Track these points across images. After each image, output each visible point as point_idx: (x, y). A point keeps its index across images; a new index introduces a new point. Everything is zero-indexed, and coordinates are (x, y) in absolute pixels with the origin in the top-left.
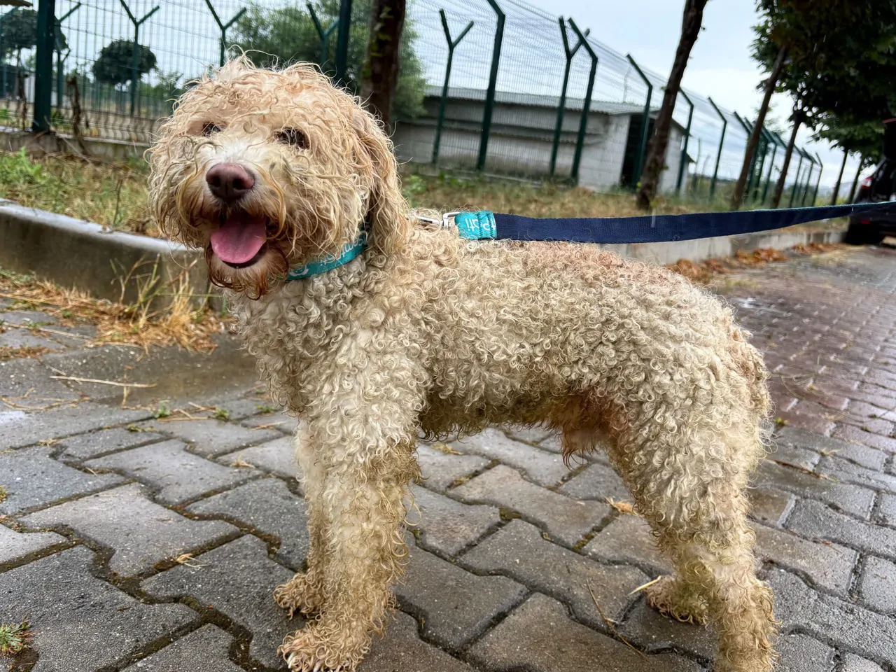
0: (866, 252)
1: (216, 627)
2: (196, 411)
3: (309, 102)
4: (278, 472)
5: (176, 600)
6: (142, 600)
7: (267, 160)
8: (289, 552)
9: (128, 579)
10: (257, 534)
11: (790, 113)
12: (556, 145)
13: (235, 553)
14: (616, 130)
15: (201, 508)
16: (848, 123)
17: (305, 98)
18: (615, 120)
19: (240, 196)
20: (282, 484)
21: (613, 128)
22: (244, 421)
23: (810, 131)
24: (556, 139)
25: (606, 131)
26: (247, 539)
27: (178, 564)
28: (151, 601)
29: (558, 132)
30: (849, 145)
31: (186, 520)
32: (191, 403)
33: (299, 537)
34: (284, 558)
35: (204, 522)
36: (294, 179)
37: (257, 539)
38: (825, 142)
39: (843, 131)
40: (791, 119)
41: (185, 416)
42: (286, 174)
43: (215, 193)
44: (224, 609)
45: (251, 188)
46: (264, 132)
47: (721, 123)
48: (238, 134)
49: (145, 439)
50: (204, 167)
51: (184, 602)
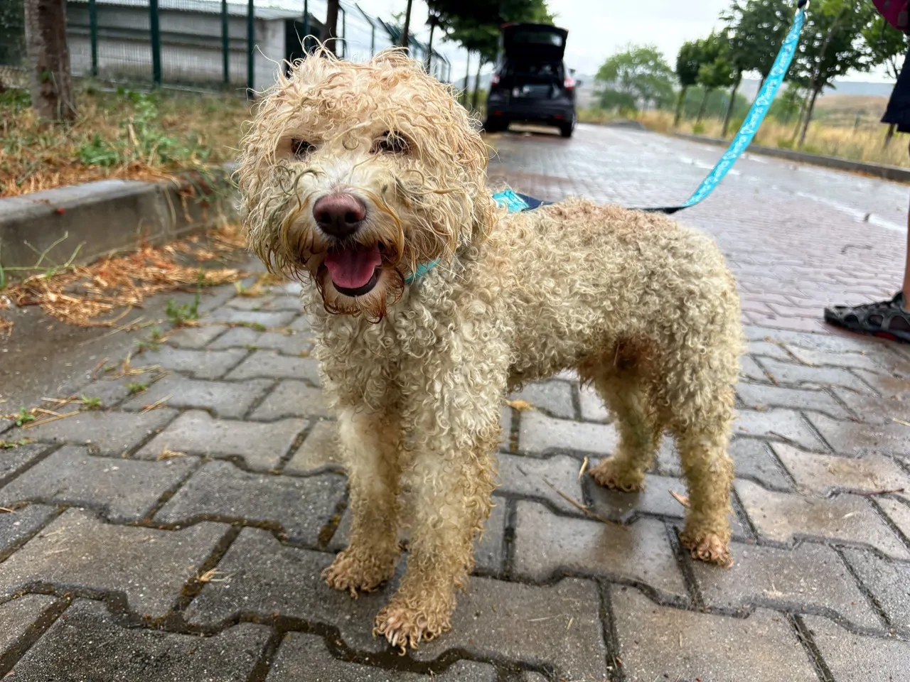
0: (501, 139)
1: (296, 634)
2: (56, 407)
3: (408, 97)
4: (212, 453)
5: (236, 620)
6: (202, 635)
7: (376, 183)
8: (299, 533)
9: (167, 618)
10: (252, 524)
11: (426, 18)
12: (226, 53)
13: (249, 552)
14: (273, 36)
15: (171, 514)
16: (470, 27)
17: (402, 93)
18: (270, 26)
19: (354, 230)
20: (228, 465)
21: (269, 34)
22: (124, 406)
23: (443, 34)
24: (225, 47)
25: (264, 37)
26: (247, 533)
27: (204, 583)
28: (212, 631)
29: (225, 39)
30: (470, 45)
31: (169, 534)
32: (44, 399)
33: (293, 515)
34: (299, 541)
35: (189, 530)
36: (409, 200)
37: (258, 531)
38: (450, 42)
39: (466, 33)
40: (428, 22)
41: (50, 415)
42: (400, 195)
43: (325, 230)
44: (289, 612)
45: (365, 218)
46: (364, 142)
47: (369, 28)
48: (337, 151)
49: (31, 455)
50: (307, 200)
51: (245, 620)
